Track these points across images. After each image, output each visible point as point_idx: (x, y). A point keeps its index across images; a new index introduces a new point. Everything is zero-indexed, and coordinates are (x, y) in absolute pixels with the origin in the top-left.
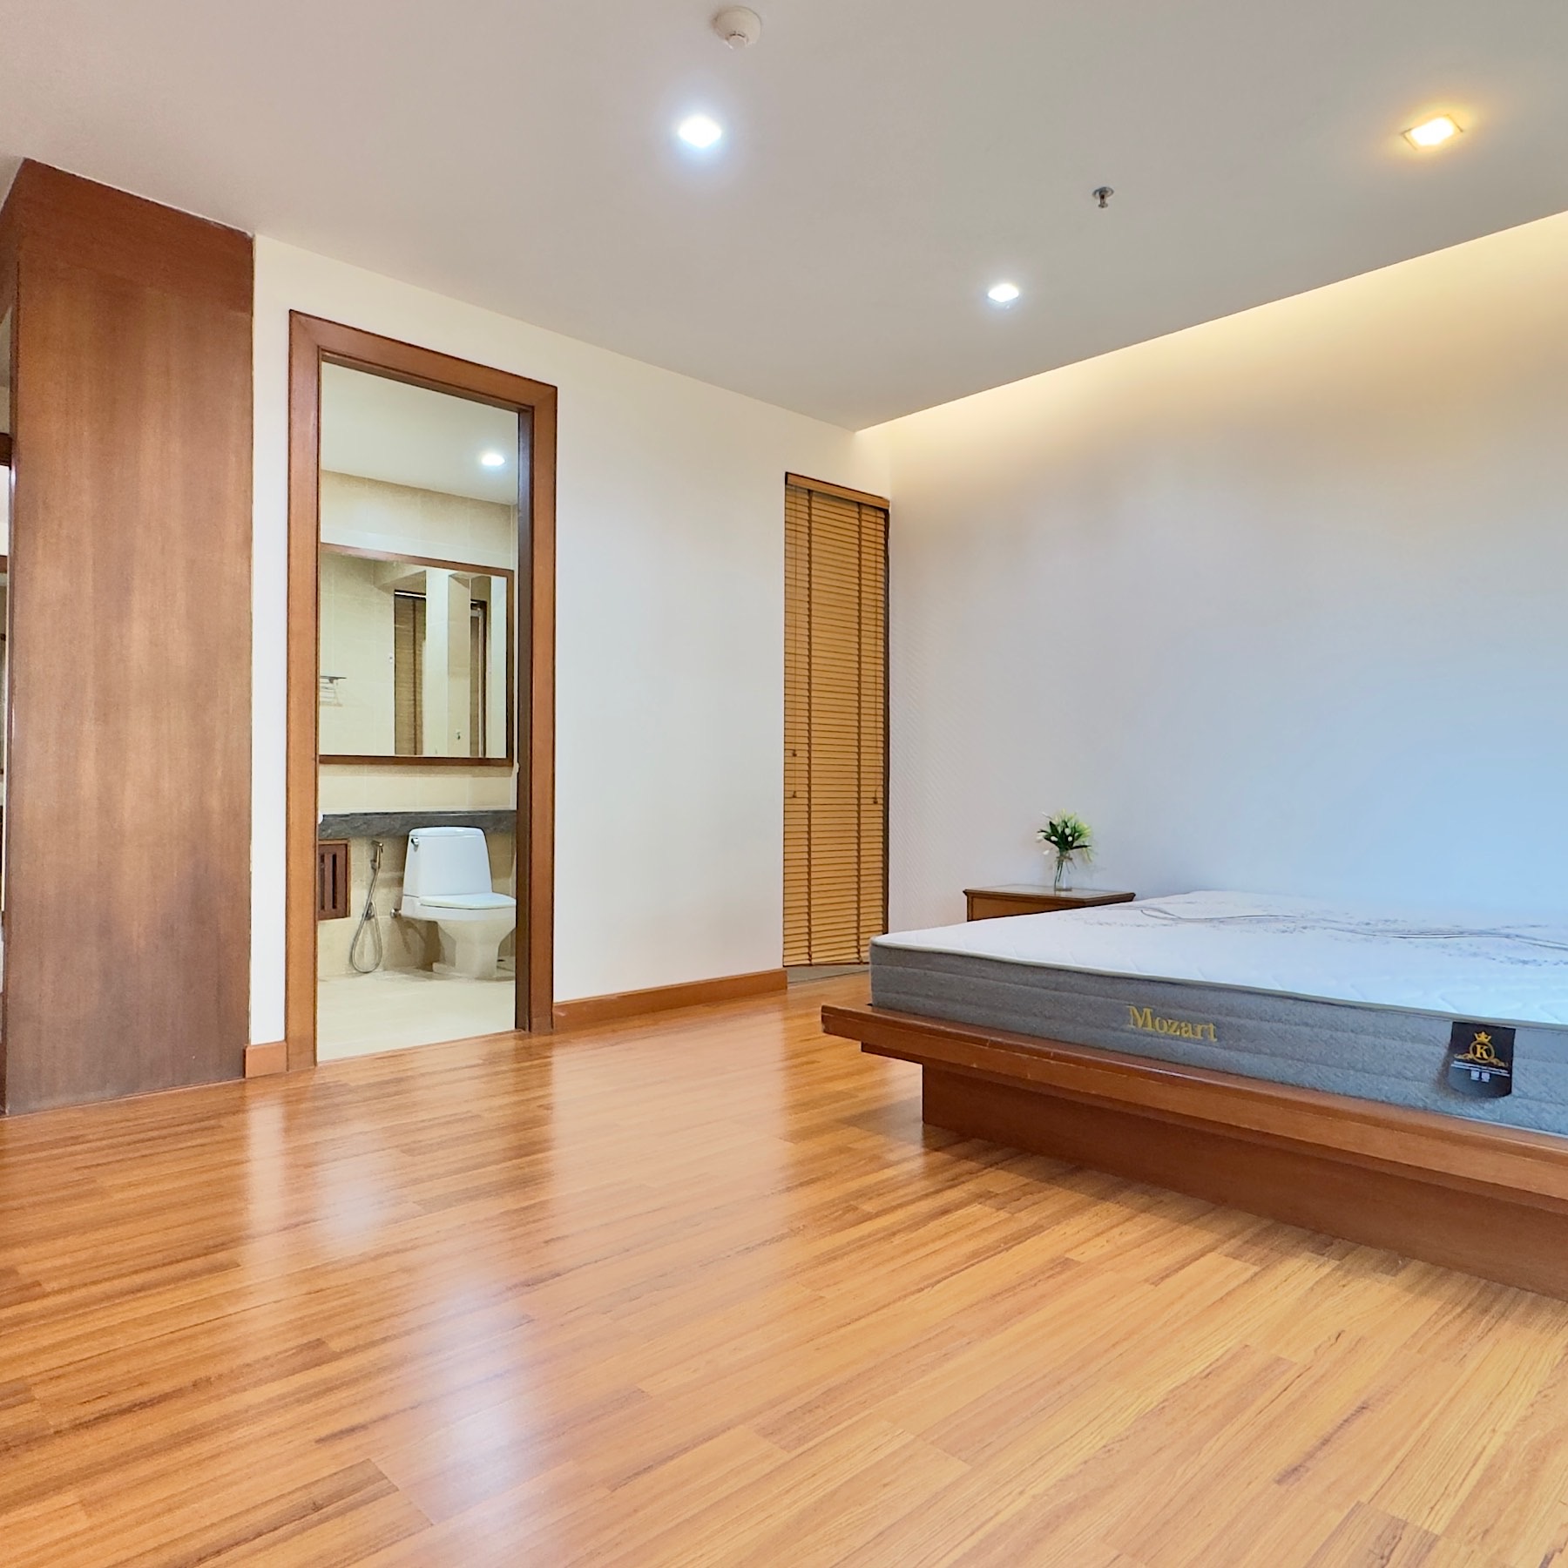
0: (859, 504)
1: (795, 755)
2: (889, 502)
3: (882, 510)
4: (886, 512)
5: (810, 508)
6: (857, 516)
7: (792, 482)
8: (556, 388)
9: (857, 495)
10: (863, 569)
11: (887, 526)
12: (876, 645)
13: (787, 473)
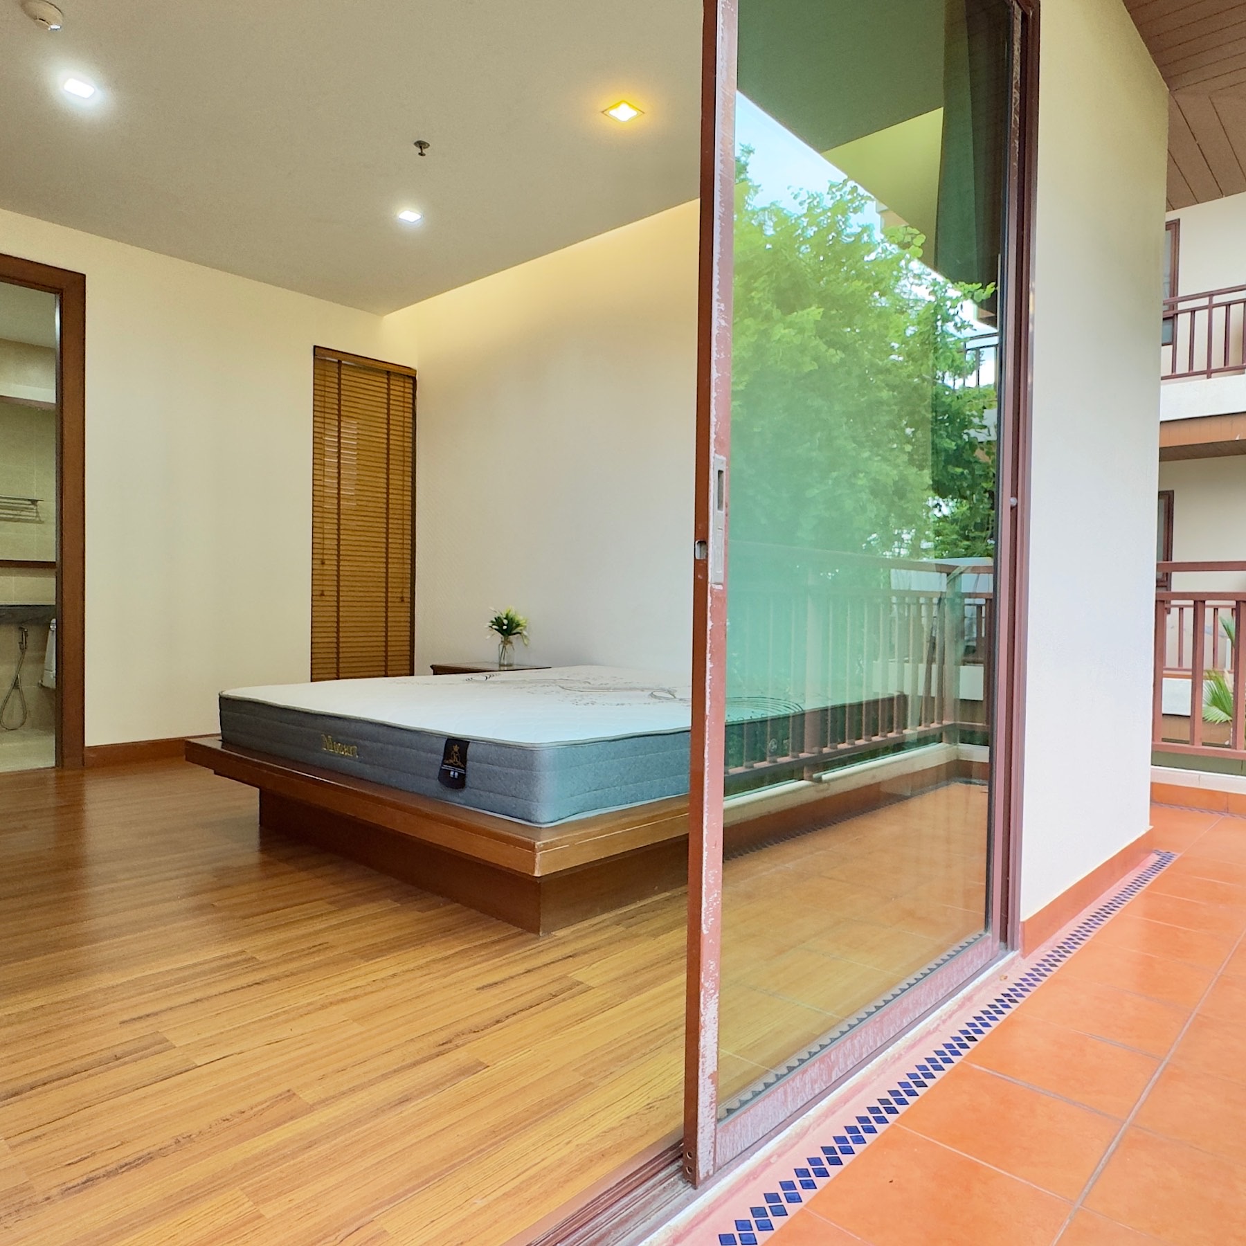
0: (388, 373)
1: (323, 563)
2: (416, 371)
3: (409, 377)
4: (414, 379)
5: (339, 374)
6: (386, 381)
7: (319, 353)
8: (84, 276)
9: (385, 365)
10: (391, 422)
11: (414, 389)
12: (404, 480)
13: (315, 347)
